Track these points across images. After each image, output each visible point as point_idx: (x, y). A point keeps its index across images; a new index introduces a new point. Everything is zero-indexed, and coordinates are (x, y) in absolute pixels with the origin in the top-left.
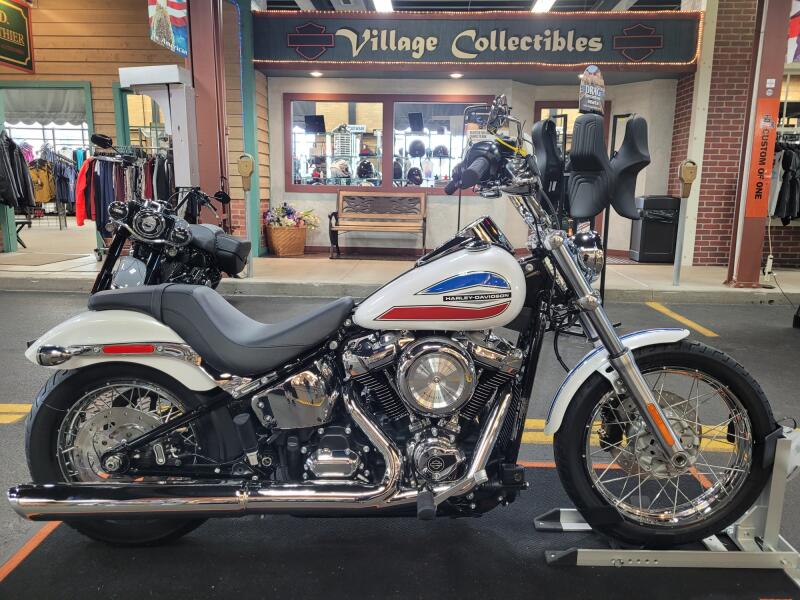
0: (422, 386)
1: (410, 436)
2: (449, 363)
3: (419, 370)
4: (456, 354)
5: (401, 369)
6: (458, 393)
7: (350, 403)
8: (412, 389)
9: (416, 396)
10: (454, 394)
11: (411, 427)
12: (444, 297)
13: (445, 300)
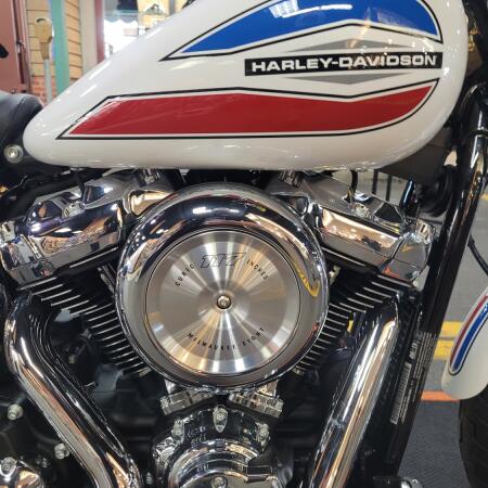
0: (183, 318)
1: (163, 425)
2: (258, 256)
3: (176, 271)
4: (277, 230)
5: (130, 263)
6: (279, 341)
7: (18, 348)
8: (158, 329)
9: (170, 345)
10: (266, 342)
11: (165, 403)
12: (248, 63)
13: (249, 72)
